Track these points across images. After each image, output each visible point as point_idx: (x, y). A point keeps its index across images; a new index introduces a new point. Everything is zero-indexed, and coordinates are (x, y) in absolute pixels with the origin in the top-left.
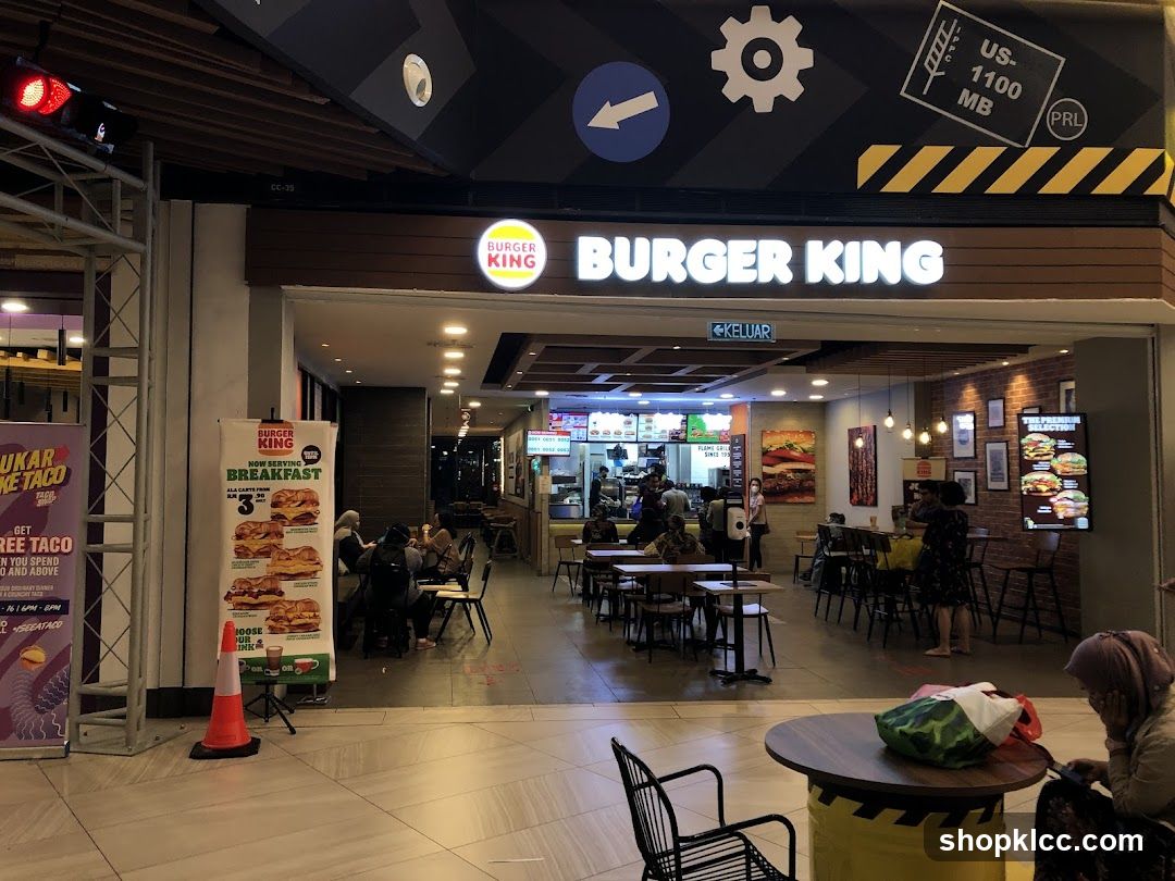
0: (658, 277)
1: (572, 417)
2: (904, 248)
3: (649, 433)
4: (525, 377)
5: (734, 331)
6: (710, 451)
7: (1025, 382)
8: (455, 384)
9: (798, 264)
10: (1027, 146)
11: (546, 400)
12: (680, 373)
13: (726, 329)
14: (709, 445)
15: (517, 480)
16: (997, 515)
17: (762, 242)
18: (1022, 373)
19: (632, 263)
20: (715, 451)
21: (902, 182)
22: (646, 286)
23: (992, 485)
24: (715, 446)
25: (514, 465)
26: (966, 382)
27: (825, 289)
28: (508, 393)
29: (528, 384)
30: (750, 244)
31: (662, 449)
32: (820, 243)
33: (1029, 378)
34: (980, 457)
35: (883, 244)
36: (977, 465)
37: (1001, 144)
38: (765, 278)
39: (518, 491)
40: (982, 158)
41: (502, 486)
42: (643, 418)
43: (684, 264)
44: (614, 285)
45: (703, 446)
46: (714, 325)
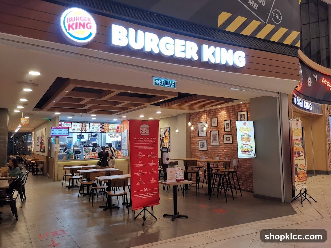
0: (148, 50)
1: (66, 124)
2: (234, 52)
3: (93, 130)
4: (57, 104)
5: (163, 83)
6: (112, 136)
7: (225, 113)
8: (22, 107)
9: (199, 53)
10: (267, 23)
11: (58, 116)
12: (119, 106)
13: (160, 82)
14: (112, 134)
15: (41, 147)
16: (215, 153)
17: (187, 42)
18: (224, 110)
19: (136, 41)
20: (114, 136)
21: (232, 28)
22: (141, 53)
23: (213, 144)
24: (114, 134)
25: (40, 141)
26: (203, 113)
27: (208, 65)
28: (44, 113)
29: (53, 109)
30: (183, 42)
31: (96, 135)
32: (207, 46)
33: (226, 111)
34: (208, 136)
35: (227, 50)
36: (207, 138)
37: (260, 21)
38: (189, 57)
39: (42, 150)
40: (255, 24)
41: (33, 149)
42: (91, 124)
43: (158, 45)
44: (127, 50)
45: (110, 134)
46: (156, 80)
